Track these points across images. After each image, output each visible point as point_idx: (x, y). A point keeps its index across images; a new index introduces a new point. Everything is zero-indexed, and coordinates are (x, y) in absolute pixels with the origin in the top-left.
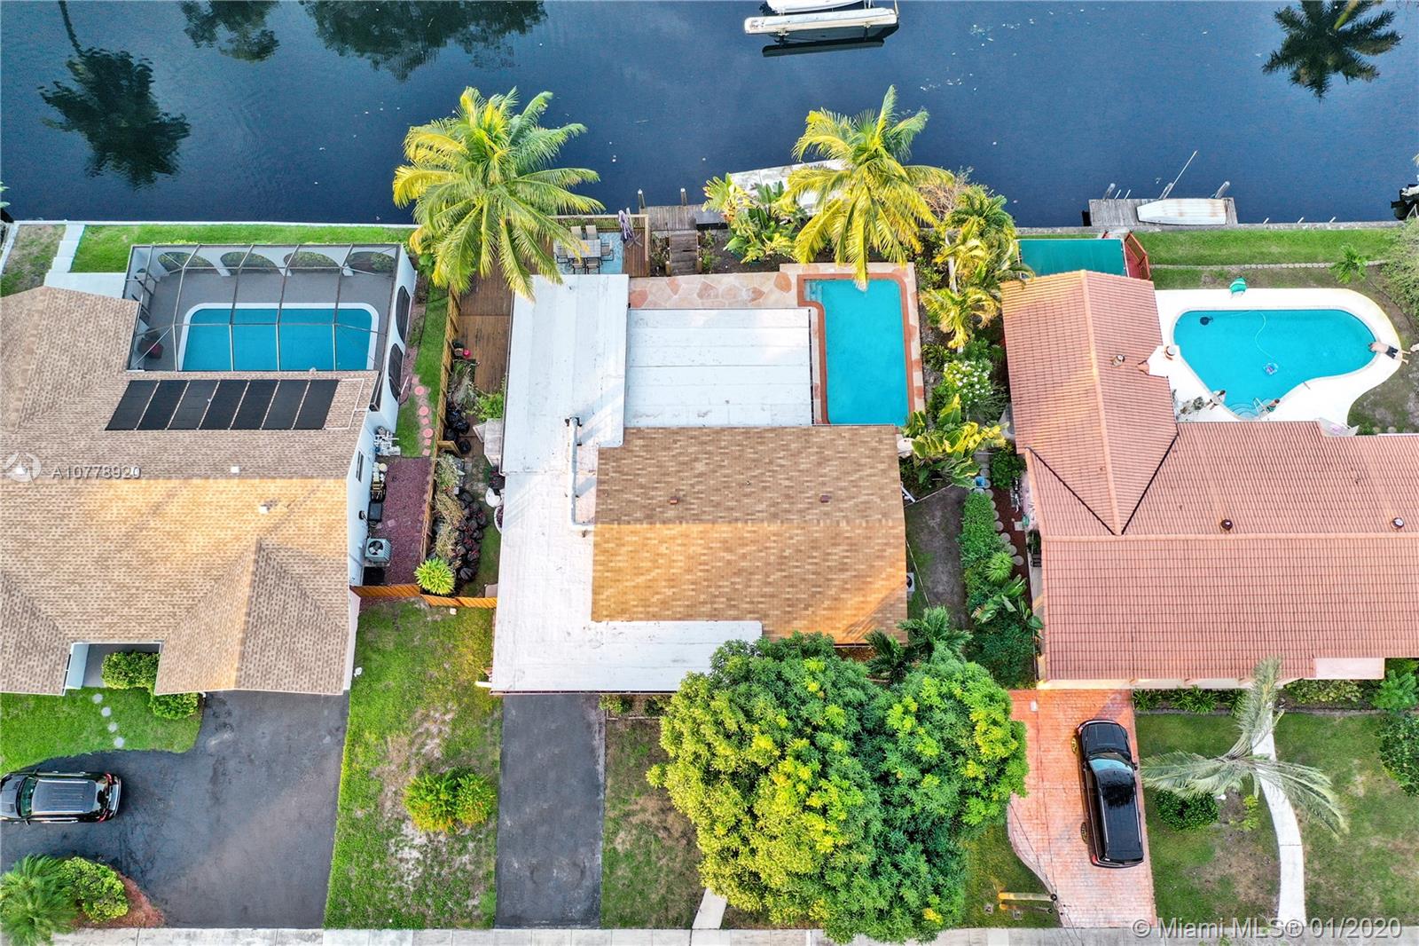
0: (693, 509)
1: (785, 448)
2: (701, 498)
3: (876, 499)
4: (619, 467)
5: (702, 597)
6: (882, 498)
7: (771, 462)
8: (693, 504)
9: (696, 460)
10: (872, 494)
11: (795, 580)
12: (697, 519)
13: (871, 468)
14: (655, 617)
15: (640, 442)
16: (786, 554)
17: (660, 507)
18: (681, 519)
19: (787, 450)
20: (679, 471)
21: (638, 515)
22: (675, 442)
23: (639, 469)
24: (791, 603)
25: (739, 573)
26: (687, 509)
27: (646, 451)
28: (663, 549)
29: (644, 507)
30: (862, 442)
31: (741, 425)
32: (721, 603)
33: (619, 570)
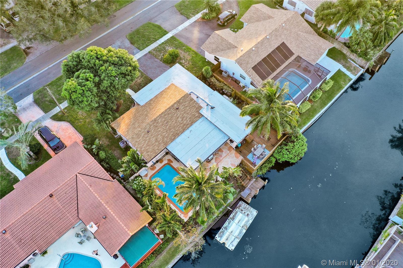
0: (172, 110)
1: (167, 137)
2: (173, 113)
3: (138, 140)
4: (195, 107)
5: (156, 100)
6: (137, 141)
7: (167, 131)
8: (173, 111)
9: (182, 120)
10: (139, 141)
11: (141, 115)
12: (170, 108)
13: (145, 147)
14: (162, 92)
15: (197, 115)
16: (147, 117)
17: (179, 105)
18: (173, 106)
19: (166, 137)
20: (183, 115)
21: (181, 101)
22: (190, 121)
23: (191, 110)
24: (139, 112)
25: (153, 108)
26: (173, 109)
27: (193, 115)
28: (171, 100)
29: (182, 103)
30: (152, 152)
31: (181, 135)
32: (152, 102)
33: (175, 92)
